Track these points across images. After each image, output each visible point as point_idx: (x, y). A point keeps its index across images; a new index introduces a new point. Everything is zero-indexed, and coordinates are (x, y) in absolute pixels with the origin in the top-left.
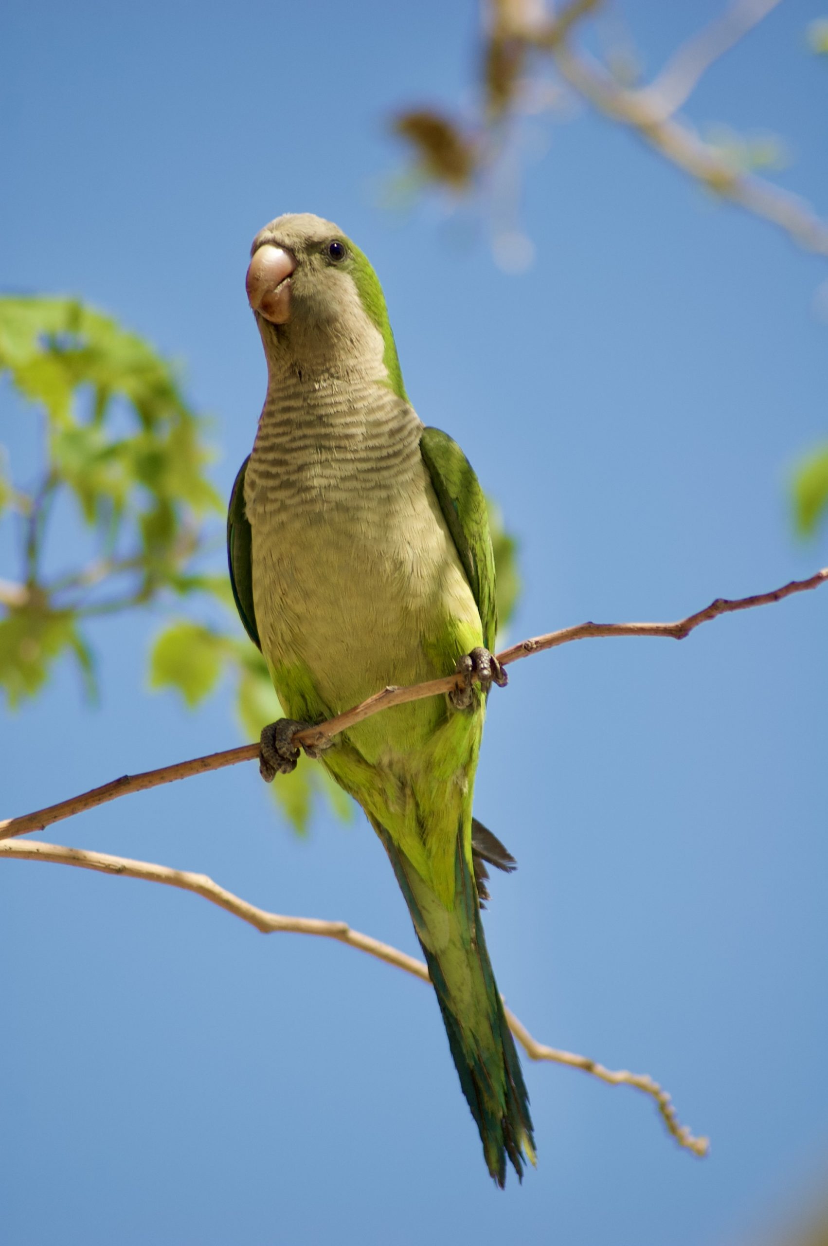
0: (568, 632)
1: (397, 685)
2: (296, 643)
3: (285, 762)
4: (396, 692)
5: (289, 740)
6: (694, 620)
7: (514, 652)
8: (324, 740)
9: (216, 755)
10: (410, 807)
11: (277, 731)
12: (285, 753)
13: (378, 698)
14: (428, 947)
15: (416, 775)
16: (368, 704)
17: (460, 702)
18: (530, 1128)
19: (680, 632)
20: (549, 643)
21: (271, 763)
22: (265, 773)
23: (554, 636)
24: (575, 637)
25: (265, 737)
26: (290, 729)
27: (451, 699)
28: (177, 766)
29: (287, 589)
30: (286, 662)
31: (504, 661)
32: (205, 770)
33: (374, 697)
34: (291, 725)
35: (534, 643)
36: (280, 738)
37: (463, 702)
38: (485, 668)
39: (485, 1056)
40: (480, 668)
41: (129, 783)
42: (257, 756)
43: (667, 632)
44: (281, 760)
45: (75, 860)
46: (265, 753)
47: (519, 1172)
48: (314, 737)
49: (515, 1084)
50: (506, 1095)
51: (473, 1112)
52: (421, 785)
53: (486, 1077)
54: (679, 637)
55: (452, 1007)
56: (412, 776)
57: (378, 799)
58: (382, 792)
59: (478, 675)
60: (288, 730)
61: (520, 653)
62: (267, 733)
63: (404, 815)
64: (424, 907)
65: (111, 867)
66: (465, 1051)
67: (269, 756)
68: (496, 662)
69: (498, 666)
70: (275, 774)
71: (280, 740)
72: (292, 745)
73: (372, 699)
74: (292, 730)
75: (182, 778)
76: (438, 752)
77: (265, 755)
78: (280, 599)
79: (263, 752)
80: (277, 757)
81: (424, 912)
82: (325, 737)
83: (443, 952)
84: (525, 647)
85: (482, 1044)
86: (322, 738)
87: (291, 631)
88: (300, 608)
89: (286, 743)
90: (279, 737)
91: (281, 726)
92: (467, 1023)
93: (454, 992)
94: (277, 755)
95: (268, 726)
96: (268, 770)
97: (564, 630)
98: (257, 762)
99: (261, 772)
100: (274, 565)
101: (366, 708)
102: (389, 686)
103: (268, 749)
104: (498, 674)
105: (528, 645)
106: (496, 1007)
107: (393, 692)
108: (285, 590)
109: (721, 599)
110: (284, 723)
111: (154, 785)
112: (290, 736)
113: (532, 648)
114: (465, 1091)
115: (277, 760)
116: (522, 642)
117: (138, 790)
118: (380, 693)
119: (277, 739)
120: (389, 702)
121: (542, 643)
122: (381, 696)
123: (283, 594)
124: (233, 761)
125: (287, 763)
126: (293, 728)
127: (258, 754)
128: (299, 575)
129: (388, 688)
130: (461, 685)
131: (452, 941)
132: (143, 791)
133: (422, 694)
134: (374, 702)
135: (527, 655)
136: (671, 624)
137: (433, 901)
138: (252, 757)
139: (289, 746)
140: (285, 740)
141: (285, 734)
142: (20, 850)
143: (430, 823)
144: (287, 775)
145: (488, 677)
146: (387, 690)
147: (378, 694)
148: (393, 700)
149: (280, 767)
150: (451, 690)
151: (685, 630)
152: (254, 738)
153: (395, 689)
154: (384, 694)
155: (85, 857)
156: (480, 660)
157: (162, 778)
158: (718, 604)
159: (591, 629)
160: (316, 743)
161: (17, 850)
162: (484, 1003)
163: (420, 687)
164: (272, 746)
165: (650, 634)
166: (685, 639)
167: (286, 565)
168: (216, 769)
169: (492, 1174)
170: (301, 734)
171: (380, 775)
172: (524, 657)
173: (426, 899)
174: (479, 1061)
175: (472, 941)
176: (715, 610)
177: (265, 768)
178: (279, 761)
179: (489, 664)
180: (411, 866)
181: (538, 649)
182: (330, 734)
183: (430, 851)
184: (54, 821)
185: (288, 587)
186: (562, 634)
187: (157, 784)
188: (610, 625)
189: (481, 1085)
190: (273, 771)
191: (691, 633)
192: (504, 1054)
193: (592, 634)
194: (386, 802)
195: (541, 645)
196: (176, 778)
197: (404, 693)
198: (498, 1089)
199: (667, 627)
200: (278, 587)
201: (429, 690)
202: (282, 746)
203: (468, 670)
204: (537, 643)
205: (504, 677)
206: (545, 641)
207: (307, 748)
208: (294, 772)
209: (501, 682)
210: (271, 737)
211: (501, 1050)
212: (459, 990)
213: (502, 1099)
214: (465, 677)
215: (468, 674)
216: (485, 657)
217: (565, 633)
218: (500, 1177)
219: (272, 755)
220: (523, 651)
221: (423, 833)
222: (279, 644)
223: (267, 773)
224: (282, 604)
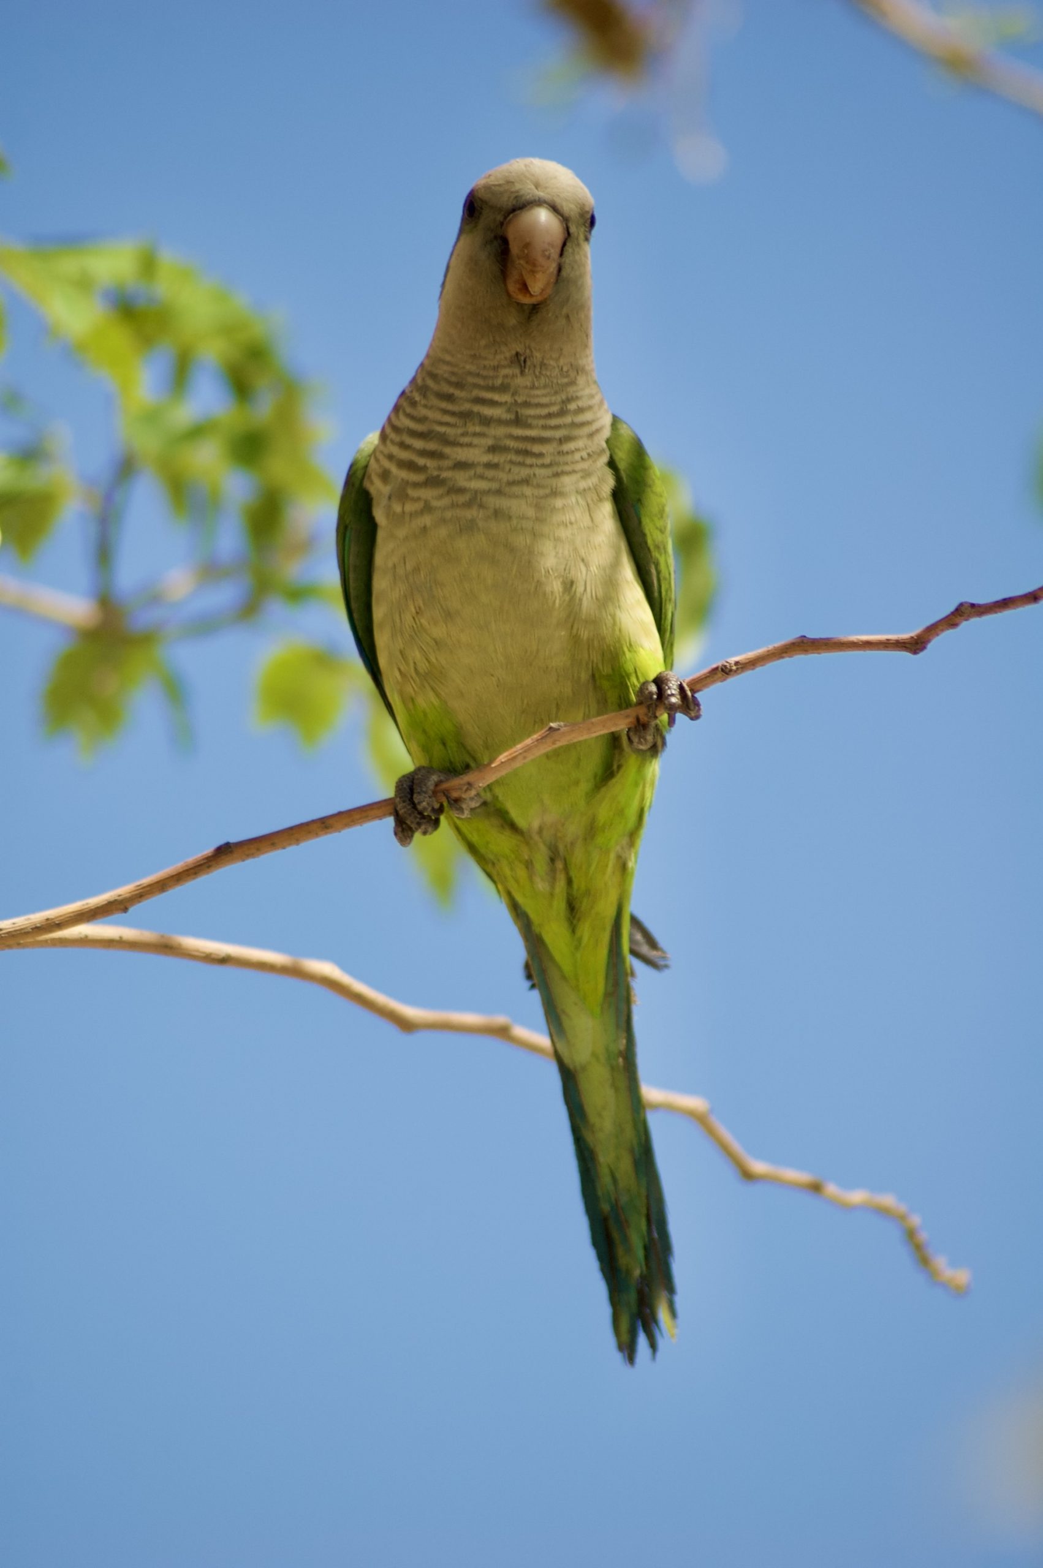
0: (775, 649)
1: (563, 721)
2: (431, 677)
3: (424, 821)
4: (562, 730)
5: (430, 793)
6: (933, 630)
7: (708, 676)
8: (473, 793)
9: (340, 814)
10: (561, 884)
11: (415, 781)
12: (425, 809)
13: (539, 738)
14: (567, 1060)
15: (572, 844)
16: (528, 745)
17: (642, 740)
18: (671, 1289)
19: (916, 645)
20: (752, 663)
21: (408, 822)
22: (400, 835)
23: (758, 654)
24: (784, 655)
25: (400, 790)
26: (431, 779)
27: (629, 739)
28: (291, 829)
29: (422, 605)
30: (421, 702)
31: (698, 687)
32: (326, 833)
33: (535, 736)
34: (433, 774)
35: (733, 665)
36: (419, 791)
37: (645, 740)
38: (673, 695)
39: (624, 1199)
40: (666, 695)
41: (231, 852)
42: (390, 814)
43: (900, 645)
44: (421, 819)
45: (166, 948)
46: (400, 809)
47: (653, 1346)
48: (461, 789)
49: (658, 1234)
50: (646, 1248)
51: (603, 1270)
52: (578, 856)
53: (623, 1225)
54: (915, 652)
55: (589, 1137)
56: (566, 846)
57: (522, 873)
58: (529, 865)
59: (665, 704)
60: (429, 781)
61: (716, 677)
62: (402, 785)
63: (552, 895)
64: (564, 1012)
65: (213, 956)
66: (600, 1193)
67: (405, 812)
68: (687, 688)
69: (689, 693)
70: (412, 836)
71: (419, 793)
72: (434, 798)
73: (532, 739)
74: (434, 780)
75: (298, 844)
76: (603, 813)
77: (401, 812)
78: (412, 619)
79: (398, 809)
80: (416, 814)
81: (564, 1018)
82: (475, 788)
83: (584, 1068)
84: (722, 670)
85: (622, 1184)
86: (470, 790)
87: (427, 659)
88: (439, 632)
89: (426, 796)
90: (417, 789)
91: (420, 776)
92: (605, 1157)
93: (593, 1118)
94: (416, 812)
95: (404, 776)
96: (404, 831)
97: (771, 647)
98: (390, 821)
99: (396, 834)
100: (407, 577)
101: (525, 751)
102: (552, 722)
103: (404, 804)
104: (689, 705)
105: (725, 666)
106: (643, 1138)
107: (559, 729)
108: (420, 608)
109: (966, 603)
110: (423, 771)
111: (263, 853)
112: (432, 787)
113: (731, 670)
114: (595, 1243)
115: (416, 817)
116: (719, 663)
117: (243, 860)
118: (543, 731)
119: (415, 791)
120: (554, 743)
121: (743, 664)
122: (543, 735)
123: (417, 613)
124: (360, 821)
125: (428, 822)
126: (434, 778)
127: (392, 811)
128: (440, 591)
129: (552, 725)
130: (644, 719)
131: (594, 1055)
132: (250, 862)
133: (595, 732)
134: (536, 743)
135: (725, 680)
136: (905, 636)
137: (576, 1004)
138: (385, 815)
139: (431, 800)
140: (425, 793)
141: (425, 785)
142: (99, 938)
143: (584, 905)
144: (428, 837)
145: (677, 706)
146: (551, 728)
147: (540, 733)
148: (559, 741)
149: (420, 827)
150: (630, 726)
151: (922, 643)
152: (387, 791)
153: (561, 726)
154: (548, 732)
155: (180, 945)
156: (667, 685)
157: (273, 844)
158: (963, 609)
159: (804, 645)
160: (464, 796)
161: (95, 938)
162: (629, 1133)
163: (592, 723)
164: (409, 800)
165: (879, 649)
166: (922, 655)
167: (422, 576)
168: (340, 832)
169: (621, 1348)
170: (444, 786)
171: (528, 844)
172: (722, 681)
173: (568, 1001)
174: (616, 1207)
175: (620, 1054)
176: (959, 617)
177: (400, 829)
178: (418, 820)
179: (678, 690)
180: (551, 958)
181: (739, 671)
182: (481, 785)
183: (580, 940)
184: (139, 902)
185: (424, 604)
186: (768, 651)
187: (266, 852)
188: (828, 639)
189: (616, 1235)
190: (410, 833)
191: (930, 646)
192: (648, 1197)
193: (806, 651)
194: (531, 878)
195: (742, 666)
196: (290, 844)
197: (573, 731)
198: (636, 1238)
199: (900, 639)
200: (410, 603)
201: (604, 726)
202: (422, 800)
203: (651, 698)
204: (737, 663)
205: (697, 708)
206: (747, 661)
207: (452, 802)
208: (437, 833)
209: (693, 714)
210: (408, 790)
211: (643, 1192)
212: (600, 1115)
213: (640, 1253)
214: (649, 707)
215: (652, 704)
216: (673, 682)
217: (771, 650)
218: (628, 1350)
219: (410, 812)
220: (720, 674)
221: (574, 917)
222: (412, 678)
223: (404, 836)
224: (415, 626)
